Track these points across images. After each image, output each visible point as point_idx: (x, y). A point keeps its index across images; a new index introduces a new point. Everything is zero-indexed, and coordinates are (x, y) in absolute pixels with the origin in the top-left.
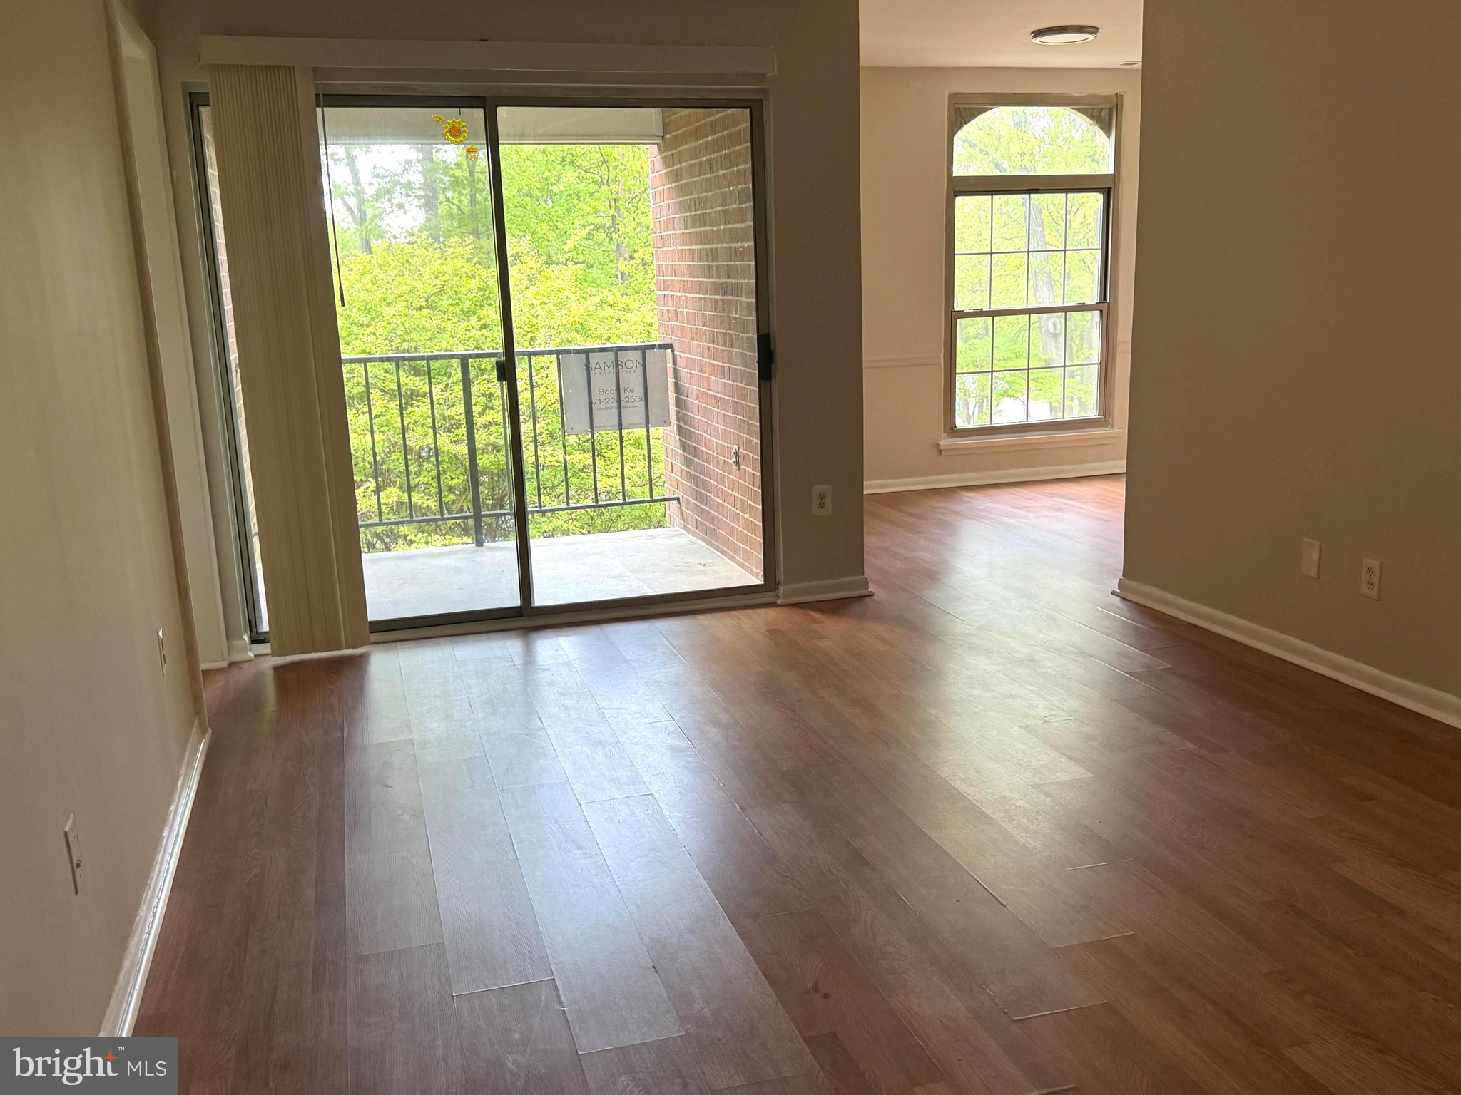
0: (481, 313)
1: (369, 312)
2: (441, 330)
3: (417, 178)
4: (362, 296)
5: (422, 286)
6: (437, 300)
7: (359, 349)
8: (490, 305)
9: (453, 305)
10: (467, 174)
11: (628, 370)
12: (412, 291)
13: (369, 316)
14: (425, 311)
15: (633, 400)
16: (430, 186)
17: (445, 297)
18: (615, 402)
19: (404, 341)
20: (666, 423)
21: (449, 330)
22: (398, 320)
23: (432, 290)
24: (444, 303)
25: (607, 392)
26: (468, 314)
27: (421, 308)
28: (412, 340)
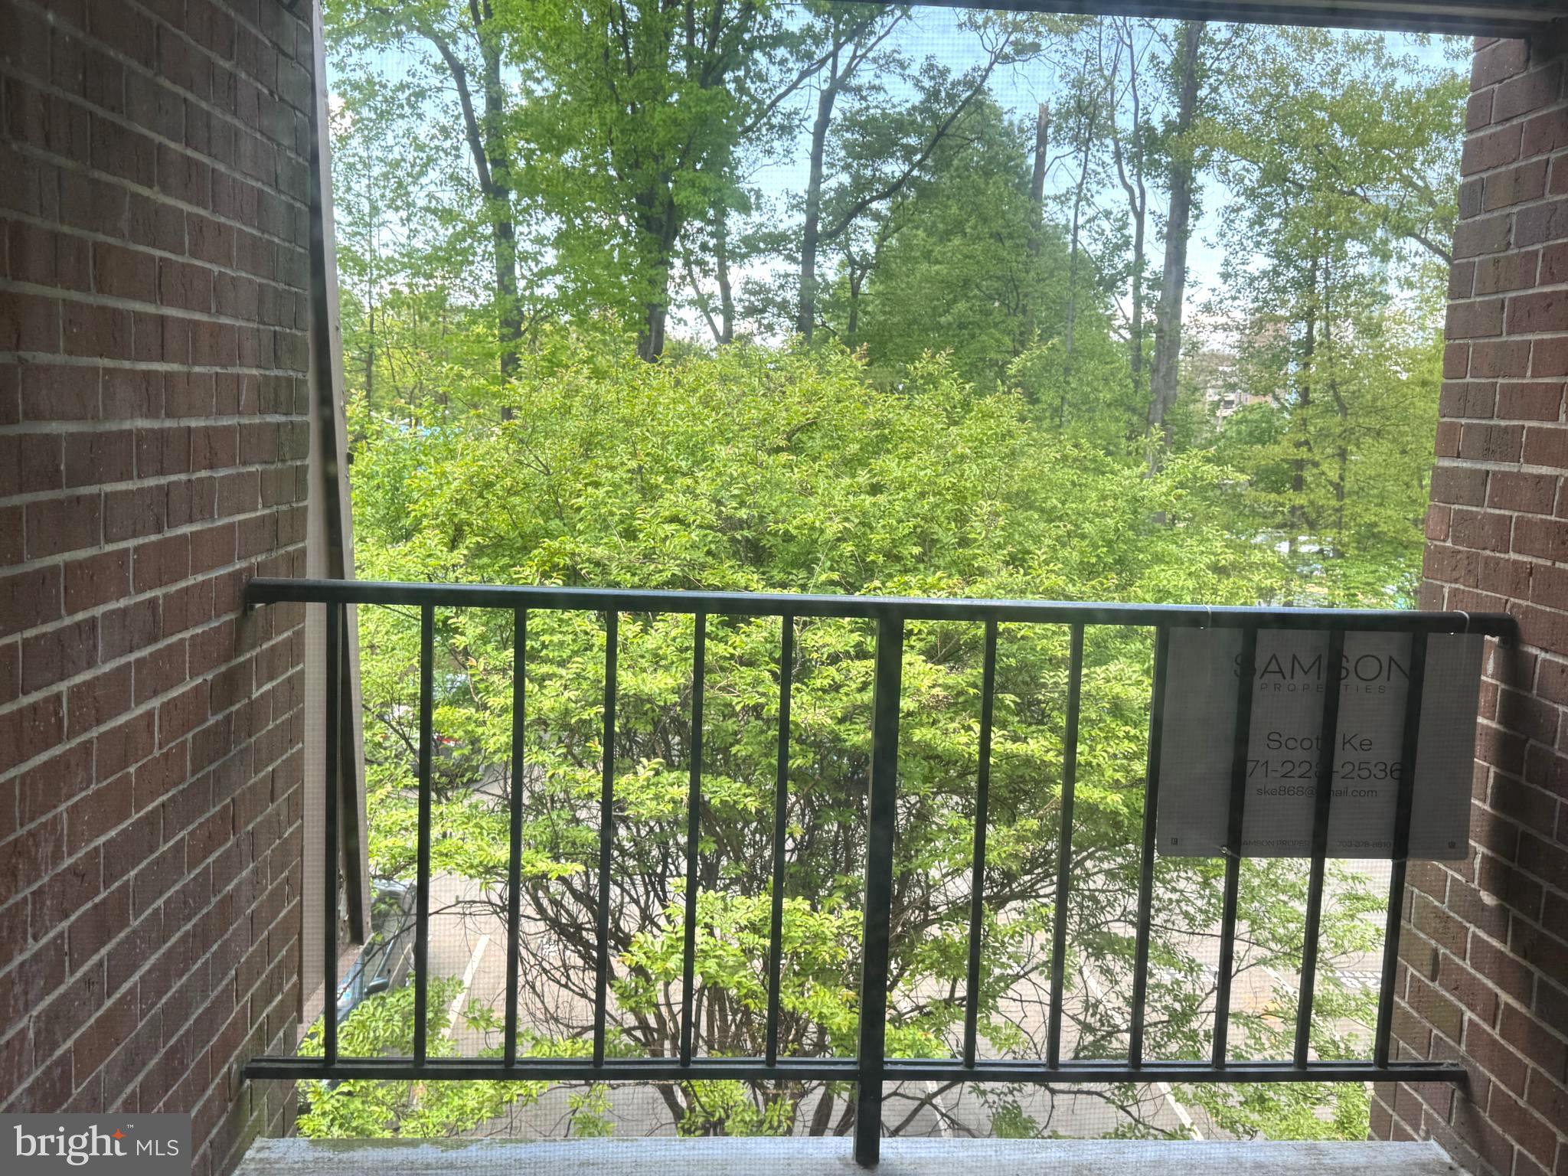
0: (877, 464)
1: (693, 454)
2: (807, 491)
3: (792, 296)
4: (682, 426)
5: (784, 414)
6: (805, 438)
7: (667, 513)
8: (888, 451)
9: (830, 448)
10: (849, 294)
11: (1363, 684)
12: (765, 421)
13: (691, 459)
14: (784, 457)
15: (1365, 773)
16: (807, 306)
17: (818, 435)
18: (1312, 774)
19: (742, 504)
20: (1456, 851)
21: (820, 491)
22: (734, 470)
23: (799, 420)
24: (817, 441)
25: (1291, 743)
26: (850, 464)
27: (778, 450)
28: (756, 505)
